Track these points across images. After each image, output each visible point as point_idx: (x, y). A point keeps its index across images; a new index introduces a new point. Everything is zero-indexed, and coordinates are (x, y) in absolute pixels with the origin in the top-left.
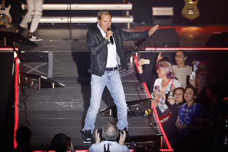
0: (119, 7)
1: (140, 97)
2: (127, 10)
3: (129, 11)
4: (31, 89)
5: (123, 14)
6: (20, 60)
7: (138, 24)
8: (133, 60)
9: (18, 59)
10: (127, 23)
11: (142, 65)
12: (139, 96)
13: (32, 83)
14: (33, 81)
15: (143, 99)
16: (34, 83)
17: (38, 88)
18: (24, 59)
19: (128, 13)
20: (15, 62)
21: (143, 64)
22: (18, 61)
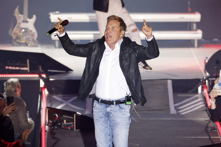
0: (183, 18)
1: (212, 141)
2: (193, 23)
3: (197, 23)
4: (63, 130)
5: (188, 28)
6: (48, 90)
7: (208, 41)
8: (202, 90)
9: (46, 90)
10: (194, 40)
11: (216, 98)
12: (210, 138)
13: (65, 121)
14: (65, 118)
15: (216, 143)
16: (67, 122)
17: (72, 129)
18: (53, 89)
19: (195, 26)
20: (41, 93)
21: (216, 95)
22: (46, 92)
